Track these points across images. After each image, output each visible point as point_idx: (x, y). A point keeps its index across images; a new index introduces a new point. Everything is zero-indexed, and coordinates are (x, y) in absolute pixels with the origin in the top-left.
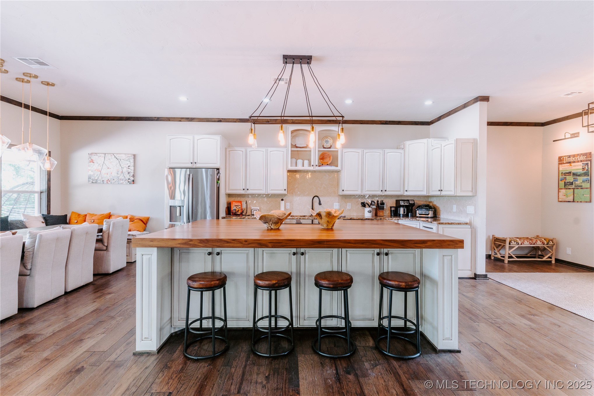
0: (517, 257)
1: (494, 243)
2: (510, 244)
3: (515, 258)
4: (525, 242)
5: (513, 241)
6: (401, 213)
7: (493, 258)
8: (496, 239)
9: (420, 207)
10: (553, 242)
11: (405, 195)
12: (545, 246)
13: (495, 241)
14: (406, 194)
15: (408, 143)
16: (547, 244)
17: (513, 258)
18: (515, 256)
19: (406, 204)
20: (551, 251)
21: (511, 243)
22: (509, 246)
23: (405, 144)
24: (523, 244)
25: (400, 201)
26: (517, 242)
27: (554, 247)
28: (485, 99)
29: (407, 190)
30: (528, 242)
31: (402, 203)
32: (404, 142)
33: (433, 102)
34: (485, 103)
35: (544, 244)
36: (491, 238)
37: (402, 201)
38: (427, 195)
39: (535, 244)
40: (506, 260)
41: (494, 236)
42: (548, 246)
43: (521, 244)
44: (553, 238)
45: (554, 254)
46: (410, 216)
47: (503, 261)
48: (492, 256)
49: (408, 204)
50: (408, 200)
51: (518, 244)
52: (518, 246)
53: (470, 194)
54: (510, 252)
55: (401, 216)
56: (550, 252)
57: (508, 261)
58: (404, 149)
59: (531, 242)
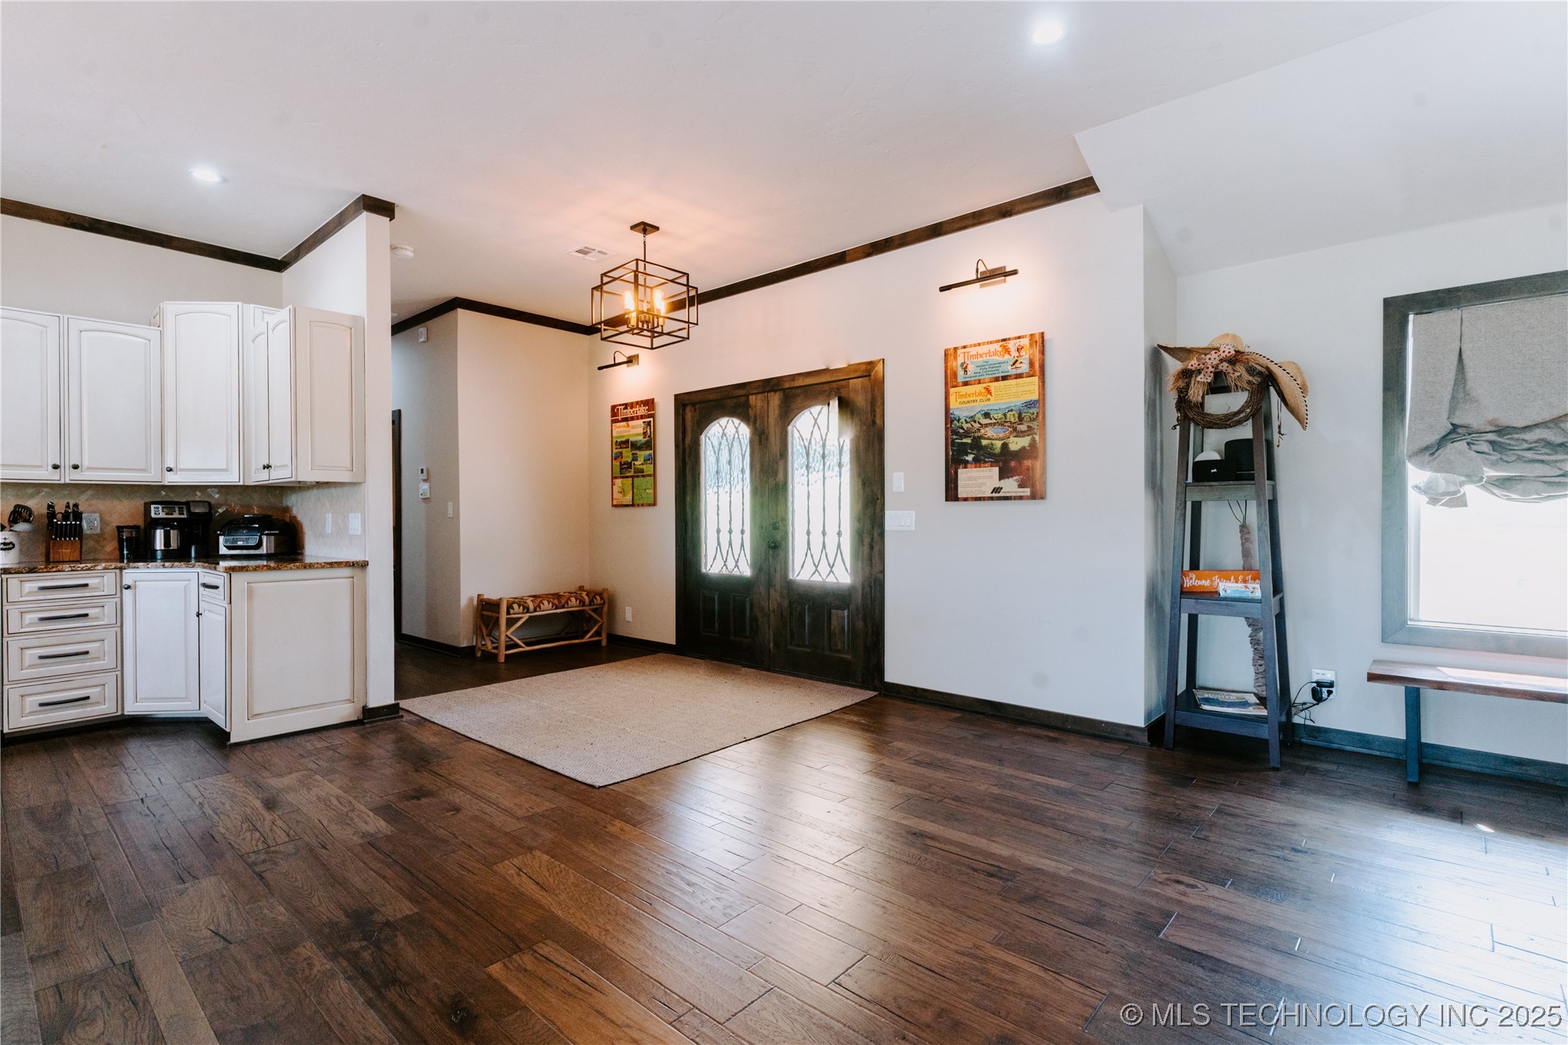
0: (528, 644)
1: (482, 615)
2: (508, 613)
3: (523, 645)
4: (543, 604)
5: (515, 606)
6: (158, 548)
7: (479, 654)
8: (486, 603)
9: (234, 524)
10: (602, 598)
11: (167, 484)
12: (586, 608)
13: (483, 610)
14: (171, 479)
15: (171, 308)
16: (590, 605)
17: (520, 647)
18: (524, 643)
19: (176, 515)
20: (599, 619)
21: (512, 611)
22: (507, 618)
23: (163, 309)
24: (538, 609)
25: (152, 506)
26: (526, 605)
27: (606, 608)
28: (383, 208)
29: (171, 467)
30: (549, 604)
31: (157, 512)
32: (161, 305)
33: (225, 180)
34: (384, 220)
35: (584, 605)
36: (475, 603)
37: (160, 507)
38: (241, 483)
39: (566, 606)
40: (503, 653)
41: (482, 597)
42: (592, 607)
43: (535, 610)
44: (603, 589)
45: (605, 626)
46: (193, 555)
47: (496, 656)
48: (477, 649)
49: (185, 516)
50: (188, 504)
51: (528, 612)
52: (528, 615)
53: (345, 477)
54: (508, 633)
55: (159, 555)
56: (599, 621)
57: (506, 655)
58: (160, 329)
59: (557, 603)
